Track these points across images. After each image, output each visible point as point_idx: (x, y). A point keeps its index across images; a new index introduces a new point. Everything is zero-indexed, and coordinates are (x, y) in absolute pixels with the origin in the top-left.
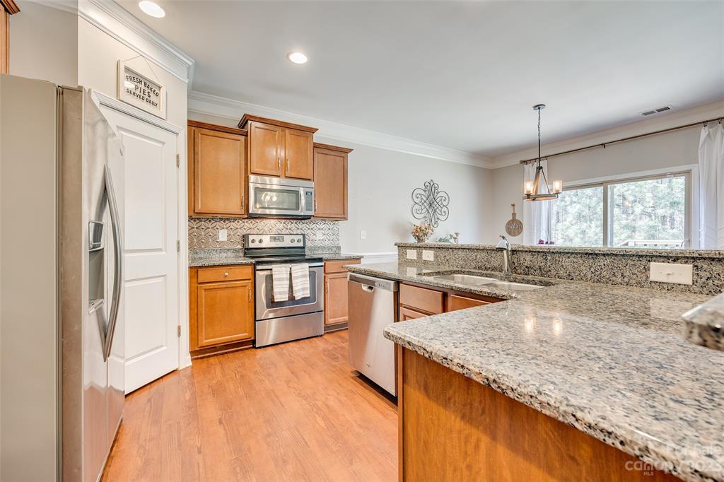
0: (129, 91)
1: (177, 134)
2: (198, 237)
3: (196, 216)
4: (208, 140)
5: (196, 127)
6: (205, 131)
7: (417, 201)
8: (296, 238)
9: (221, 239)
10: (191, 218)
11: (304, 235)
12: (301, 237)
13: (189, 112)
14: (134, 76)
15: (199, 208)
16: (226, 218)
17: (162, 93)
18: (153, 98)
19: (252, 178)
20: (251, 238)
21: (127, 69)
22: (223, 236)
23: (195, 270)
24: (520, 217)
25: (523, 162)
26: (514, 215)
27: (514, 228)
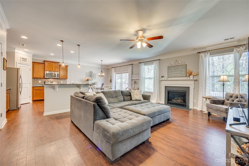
0: (22, 61)
1: (30, 65)
2: (34, 82)
3: (34, 78)
4: (36, 65)
5: (34, 63)
6: (36, 63)
7: (87, 75)
8: (56, 82)
9: (39, 82)
10: (33, 78)
11: (58, 82)
12: (57, 82)
13: (32, 59)
14: (23, 58)
15: (34, 77)
16: (40, 78)
17: (27, 60)
18: (26, 61)
19: (46, 72)
20: (46, 82)
21: (22, 58)
22: (40, 82)
23: (33, 87)
24: (112, 79)
25: (112, 68)
26: (111, 78)
27: (111, 81)
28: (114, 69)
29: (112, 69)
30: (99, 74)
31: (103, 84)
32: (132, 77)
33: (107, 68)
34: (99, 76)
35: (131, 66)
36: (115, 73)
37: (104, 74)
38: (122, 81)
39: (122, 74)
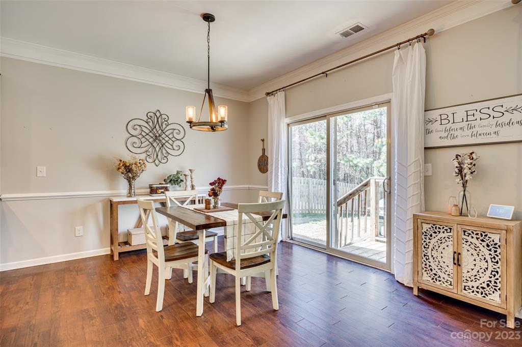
7: (134, 133)
24: (268, 154)
25: (268, 94)
26: (264, 150)
27: (263, 165)
28: (281, 95)
29: (268, 98)
30: (191, 113)
31: (221, 182)
32: (428, 132)
33: (244, 99)
34: (190, 122)
35: (418, 47)
36: (287, 120)
37: (222, 112)
38: (337, 164)
39: (332, 119)
